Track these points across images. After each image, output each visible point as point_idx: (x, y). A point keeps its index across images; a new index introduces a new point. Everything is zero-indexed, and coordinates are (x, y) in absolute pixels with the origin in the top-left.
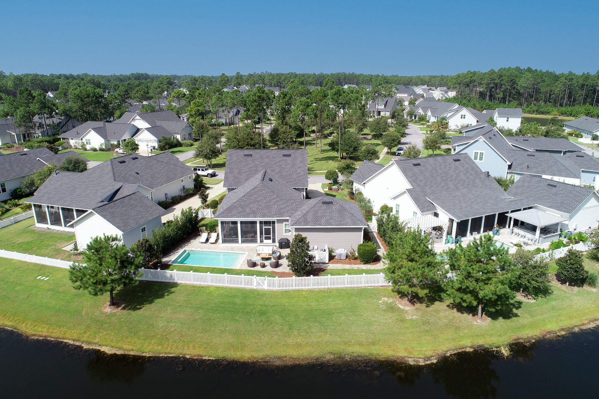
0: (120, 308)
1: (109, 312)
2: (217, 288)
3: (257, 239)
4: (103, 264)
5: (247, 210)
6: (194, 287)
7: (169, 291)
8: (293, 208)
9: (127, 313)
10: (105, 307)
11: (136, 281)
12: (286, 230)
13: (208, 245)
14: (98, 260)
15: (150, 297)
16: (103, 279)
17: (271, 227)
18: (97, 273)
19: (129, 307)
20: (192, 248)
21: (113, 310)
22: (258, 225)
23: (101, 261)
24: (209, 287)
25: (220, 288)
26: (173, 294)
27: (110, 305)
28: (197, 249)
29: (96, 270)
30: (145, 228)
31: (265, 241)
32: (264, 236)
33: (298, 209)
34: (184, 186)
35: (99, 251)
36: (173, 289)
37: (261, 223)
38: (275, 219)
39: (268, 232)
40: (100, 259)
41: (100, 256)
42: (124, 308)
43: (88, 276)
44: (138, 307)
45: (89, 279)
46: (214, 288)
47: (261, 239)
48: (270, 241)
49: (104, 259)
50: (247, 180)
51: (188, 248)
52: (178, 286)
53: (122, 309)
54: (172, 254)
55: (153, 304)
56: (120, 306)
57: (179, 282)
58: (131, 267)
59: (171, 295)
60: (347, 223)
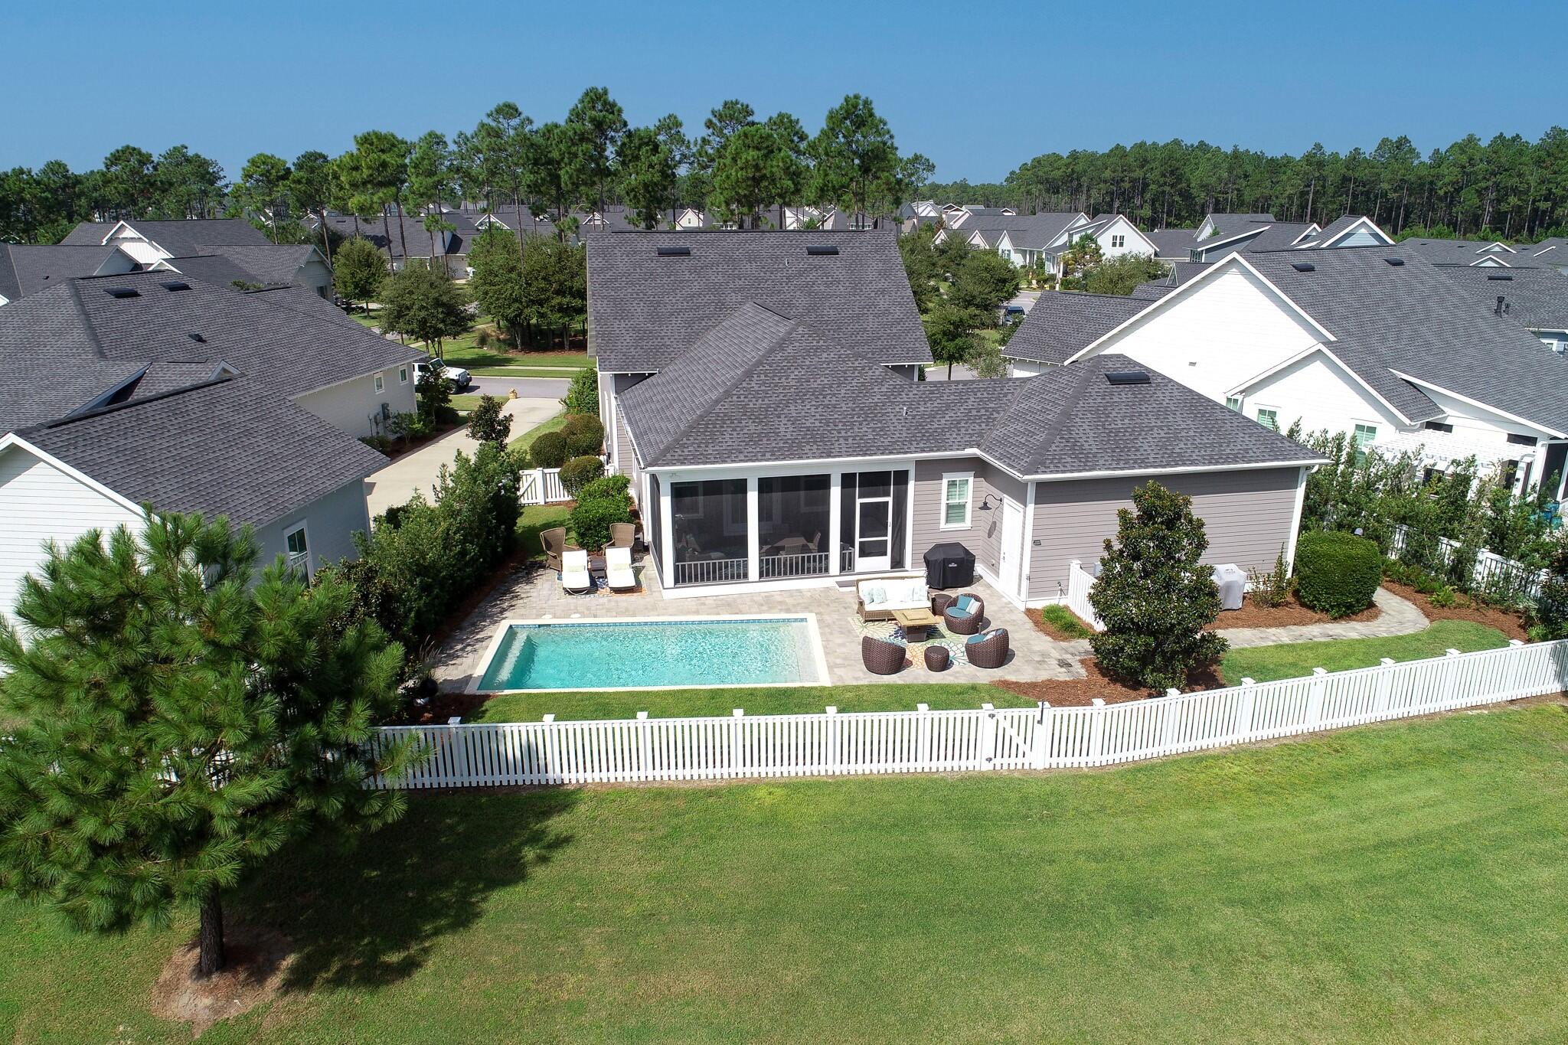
0: (275, 981)
1: (203, 1015)
2: (795, 787)
3: (827, 557)
4: (160, 704)
5: (782, 429)
6: (662, 794)
7: (535, 838)
8: (974, 412)
9: (331, 1012)
10: (170, 989)
11: (388, 795)
12: (949, 507)
13: (603, 597)
14: (116, 680)
15: (446, 884)
16: (177, 812)
17: (890, 500)
18: (121, 775)
19: (335, 967)
20: (539, 616)
21: (229, 999)
22: (836, 493)
23: (139, 691)
24: (746, 788)
25: (809, 785)
26: (570, 851)
27: (202, 972)
28: (569, 617)
29: (105, 751)
30: (301, 533)
31: (862, 564)
32: (858, 540)
33: (996, 415)
34: (384, 407)
35: (119, 621)
36: (557, 824)
37: (848, 480)
38: (908, 461)
39: (874, 518)
40: (134, 674)
41: (130, 658)
42: (300, 980)
43: (58, 804)
44: (394, 958)
45: (65, 823)
46: (779, 792)
47: (843, 557)
48: (884, 562)
49: (158, 672)
50: (689, 341)
51: (523, 617)
52: (574, 803)
53: (288, 986)
54: (462, 649)
55: (481, 924)
56: (271, 968)
57: (572, 777)
58: (346, 714)
59: (558, 855)
60: (1246, 451)
